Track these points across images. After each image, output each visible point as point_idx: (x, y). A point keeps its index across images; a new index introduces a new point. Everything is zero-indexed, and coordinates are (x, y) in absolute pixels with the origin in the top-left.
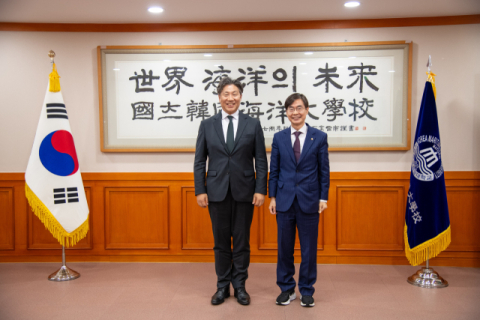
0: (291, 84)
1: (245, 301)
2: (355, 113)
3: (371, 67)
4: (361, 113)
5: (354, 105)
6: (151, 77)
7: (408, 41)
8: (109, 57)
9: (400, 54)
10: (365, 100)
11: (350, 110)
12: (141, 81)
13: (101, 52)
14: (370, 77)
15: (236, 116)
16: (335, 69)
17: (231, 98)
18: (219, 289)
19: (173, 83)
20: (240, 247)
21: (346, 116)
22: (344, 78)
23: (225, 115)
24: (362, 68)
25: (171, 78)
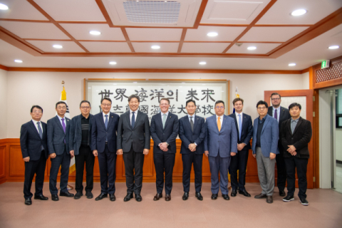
0: (175, 98)
1: (139, 199)
2: (205, 111)
3: (212, 91)
4: (207, 111)
5: (204, 108)
6: (109, 93)
7: (228, 79)
8: (89, 84)
9: (224, 85)
10: (209, 106)
11: (203, 110)
12: (104, 95)
13: (86, 82)
14: (211, 95)
15: (136, 112)
16: (195, 91)
17: (134, 104)
18: (128, 194)
19: (119, 96)
20: (138, 174)
21: (201, 113)
22: (200, 95)
23: (131, 111)
24: (208, 91)
25: (119, 94)
